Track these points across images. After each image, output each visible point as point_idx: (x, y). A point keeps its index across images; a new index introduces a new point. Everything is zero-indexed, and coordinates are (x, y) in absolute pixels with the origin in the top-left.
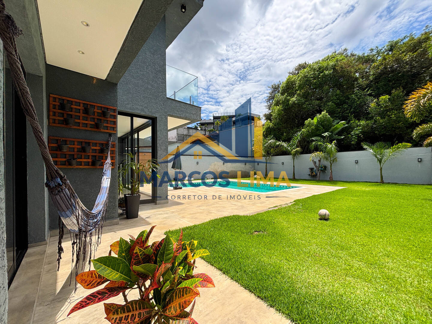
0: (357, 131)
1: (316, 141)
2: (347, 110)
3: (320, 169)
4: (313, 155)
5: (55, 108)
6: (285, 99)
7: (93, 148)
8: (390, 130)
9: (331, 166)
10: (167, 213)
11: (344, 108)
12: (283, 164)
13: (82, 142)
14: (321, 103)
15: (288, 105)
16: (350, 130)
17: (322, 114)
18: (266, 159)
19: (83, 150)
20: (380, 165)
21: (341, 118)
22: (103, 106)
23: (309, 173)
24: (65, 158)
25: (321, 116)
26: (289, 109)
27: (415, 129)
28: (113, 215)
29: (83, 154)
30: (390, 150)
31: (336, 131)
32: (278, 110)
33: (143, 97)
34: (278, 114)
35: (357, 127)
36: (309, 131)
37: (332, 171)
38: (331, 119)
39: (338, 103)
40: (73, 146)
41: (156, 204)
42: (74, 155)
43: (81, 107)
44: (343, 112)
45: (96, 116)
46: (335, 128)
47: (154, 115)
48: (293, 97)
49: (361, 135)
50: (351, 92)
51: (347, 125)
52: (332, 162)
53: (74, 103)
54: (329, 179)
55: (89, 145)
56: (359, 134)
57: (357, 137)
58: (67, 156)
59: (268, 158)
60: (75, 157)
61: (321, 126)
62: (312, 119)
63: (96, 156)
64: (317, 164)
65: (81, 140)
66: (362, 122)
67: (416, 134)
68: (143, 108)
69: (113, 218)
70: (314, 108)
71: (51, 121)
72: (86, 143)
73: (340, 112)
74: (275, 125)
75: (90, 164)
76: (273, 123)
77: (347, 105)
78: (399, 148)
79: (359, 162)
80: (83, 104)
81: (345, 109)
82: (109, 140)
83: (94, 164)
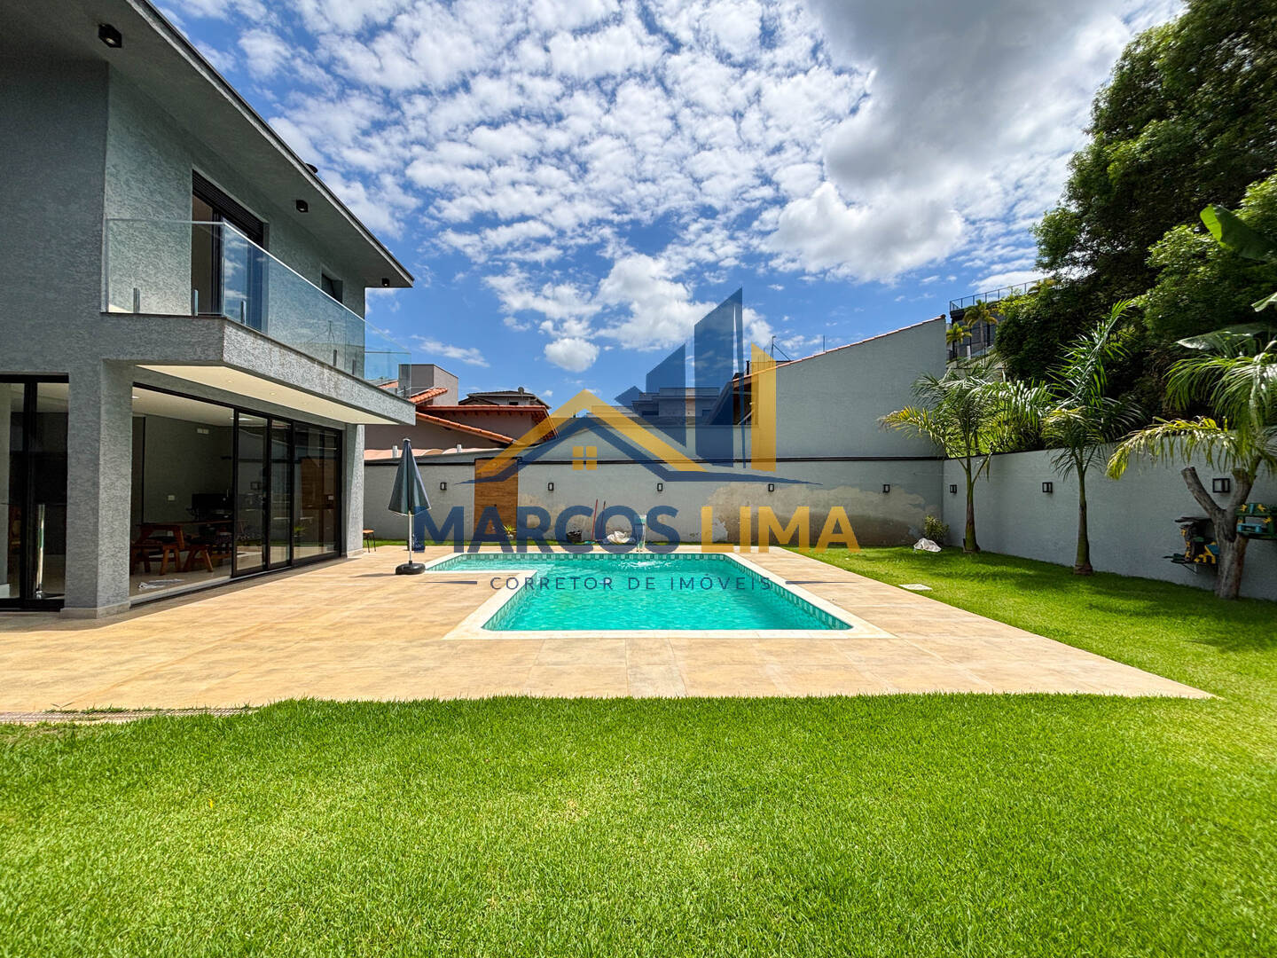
3: (1241, 525)
12: (1051, 492)
33: (33, 326)
41: (59, 617)
47: (60, 371)
68: (30, 355)
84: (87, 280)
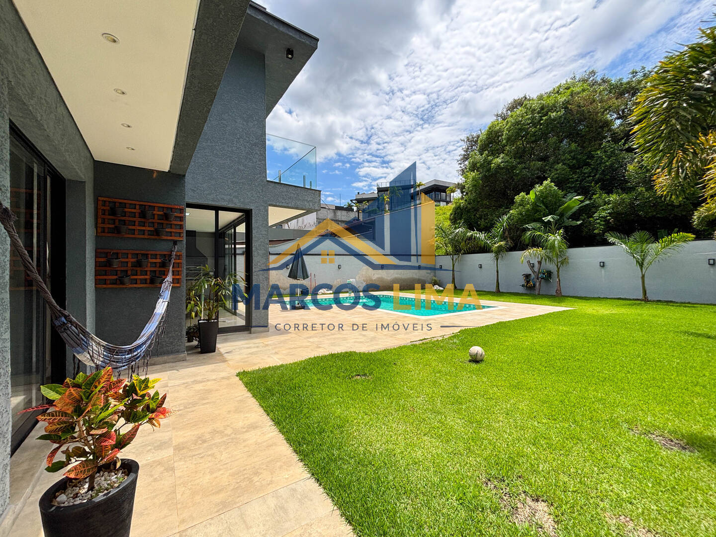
0: (603, 212)
1: (532, 230)
2: (588, 177)
3: (540, 275)
4: (526, 253)
5: (104, 214)
6: (484, 160)
7: (151, 260)
8: (663, 210)
9: (558, 272)
10: (258, 347)
11: (585, 173)
12: (481, 267)
13: (137, 254)
14: (546, 166)
15: (489, 170)
16: (593, 210)
17: (544, 185)
18: (453, 260)
19: (139, 264)
20: (642, 270)
21: (578, 190)
22: (165, 206)
23: (524, 282)
24: (116, 275)
25: (541, 188)
26: (491, 176)
27: (696, 210)
28: (179, 348)
29: (138, 269)
30: (657, 244)
31: (570, 213)
32: (474, 179)
33: (232, 182)
34: (473, 186)
35: (605, 205)
36: (521, 214)
37: (559, 280)
38: (560, 193)
39: (573, 165)
40: (126, 260)
41: (251, 333)
42: (127, 271)
43: (137, 211)
44: (582, 181)
45: (156, 220)
46: (566, 207)
47: (248, 207)
48: (497, 157)
49: (610, 219)
50: (597, 146)
51: (588, 202)
52: (559, 264)
53: (127, 206)
54: (555, 294)
55: (147, 258)
56: (607, 216)
57: (604, 221)
58: (119, 272)
59: (455, 257)
60: (129, 273)
61: (541, 205)
62: (528, 193)
63: (155, 271)
64: (536, 269)
65: (137, 252)
66: (613, 197)
67: (699, 218)
68: (232, 197)
69: (178, 352)
70: (533, 175)
71: (100, 230)
72: (143, 255)
73: (577, 181)
74: (469, 204)
75: (148, 281)
76: (466, 200)
77: (589, 168)
78: (674, 241)
79: (606, 264)
80: (140, 205)
81: (586, 175)
82: (173, 249)
83: (152, 281)
84: (260, 163)
